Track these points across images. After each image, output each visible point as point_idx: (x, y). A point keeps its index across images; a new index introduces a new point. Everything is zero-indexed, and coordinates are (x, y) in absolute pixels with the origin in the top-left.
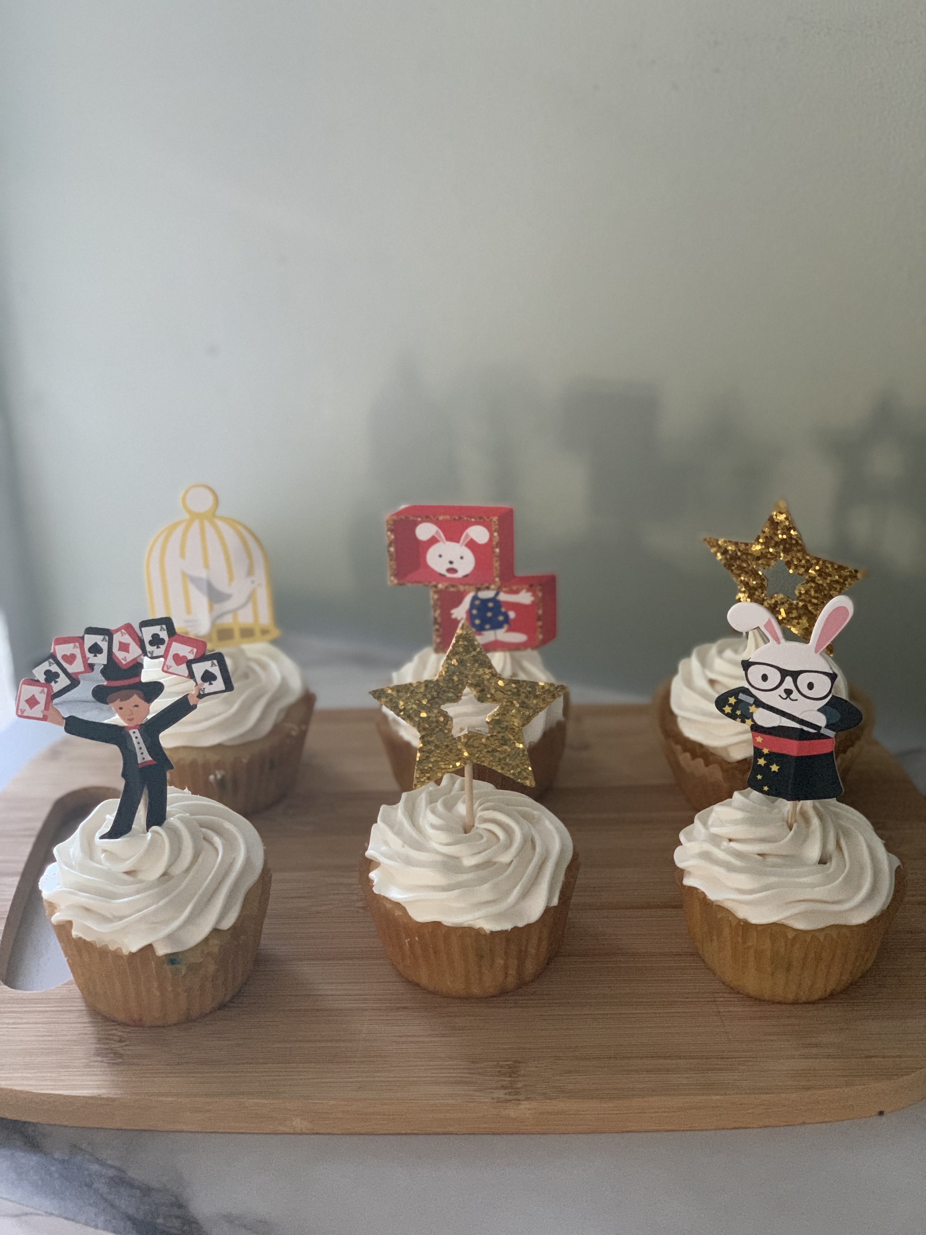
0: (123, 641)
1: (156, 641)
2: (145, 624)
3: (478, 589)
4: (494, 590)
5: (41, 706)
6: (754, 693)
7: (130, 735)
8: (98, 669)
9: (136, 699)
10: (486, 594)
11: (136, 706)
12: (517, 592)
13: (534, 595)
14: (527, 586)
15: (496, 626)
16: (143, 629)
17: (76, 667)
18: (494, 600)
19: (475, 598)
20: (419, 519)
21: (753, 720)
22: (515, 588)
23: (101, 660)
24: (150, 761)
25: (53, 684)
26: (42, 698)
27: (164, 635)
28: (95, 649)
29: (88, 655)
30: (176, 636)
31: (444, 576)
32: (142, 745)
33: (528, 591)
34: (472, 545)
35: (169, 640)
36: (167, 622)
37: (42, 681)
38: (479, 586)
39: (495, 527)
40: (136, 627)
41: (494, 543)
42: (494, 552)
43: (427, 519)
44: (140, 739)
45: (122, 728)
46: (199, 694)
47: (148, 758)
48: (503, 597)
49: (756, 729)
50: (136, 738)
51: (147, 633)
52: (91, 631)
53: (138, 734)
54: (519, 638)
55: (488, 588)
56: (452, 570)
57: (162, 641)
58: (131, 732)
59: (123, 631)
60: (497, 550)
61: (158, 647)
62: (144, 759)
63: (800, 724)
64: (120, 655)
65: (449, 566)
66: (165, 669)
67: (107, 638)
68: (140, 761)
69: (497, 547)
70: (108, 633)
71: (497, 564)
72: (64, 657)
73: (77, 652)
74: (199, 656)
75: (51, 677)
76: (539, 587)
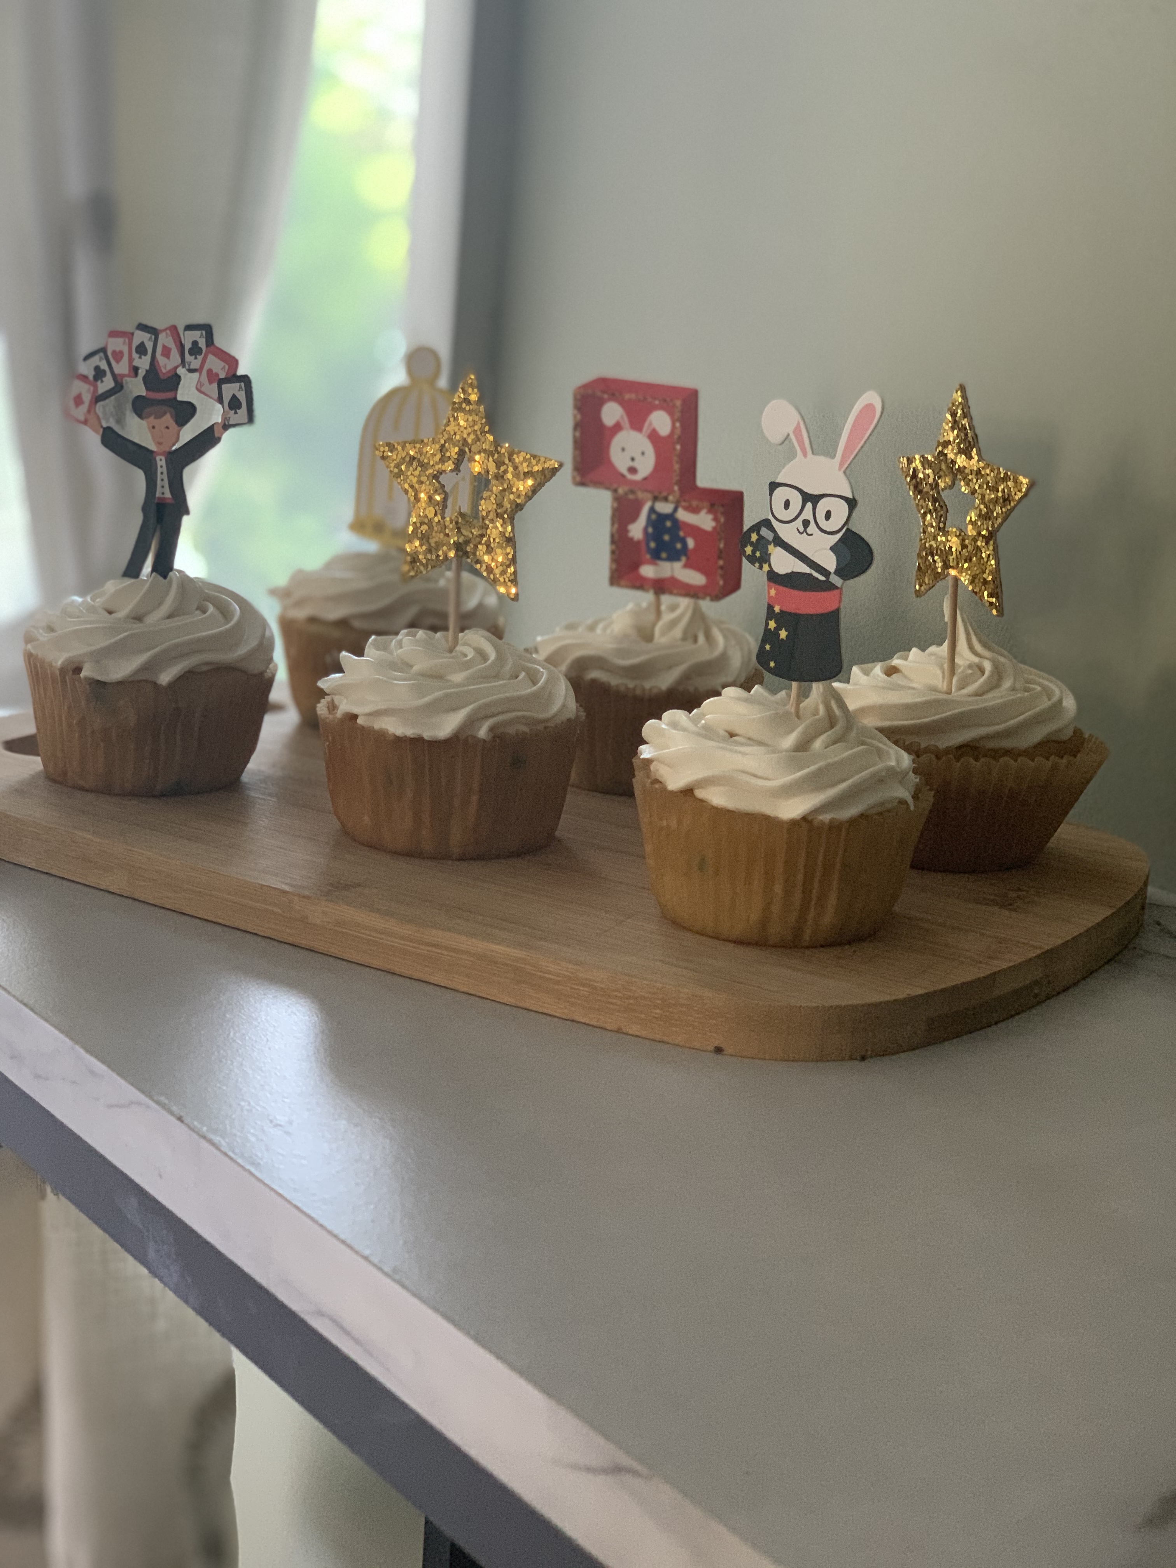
0: (166, 344)
1: (195, 350)
2: (189, 328)
3: (655, 499)
4: (672, 502)
5: (84, 408)
6: (775, 527)
7: (156, 461)
8: (142, 373)
9: (168, 419)
10: (664, 508)
11: (167, 428)
12: (695, 510)
13: (715, 519)
14: (706, 504)
15: (674, 557)
16: (187, 333)
17: (121, 368)
18: (671, 517)
19: (652, 510)
20: (606, 396)
21: (770, 565)
22: (695, 503)
23: (144, 364)
24: (169, 499)
25: (99, 383)
26: (87, 398)
27: (202, 343)
28: (141, 349)
29: (135, 356)
30: (212, 347)
31: (623, 476)
32: (165, 477)
33: (709, 512)
34: (654, 436)
35: (206, 351)
36: (208, 330)
37: (91, 378)
38: (656, 494)
39: (678, 415)
40: (181, 330)
41: (676, 437)
42: (674, 449)
43: (613, 397)
44: (165, 469)
45: (152, 452)
46: (225, 423)
47: (168, 495)
48: (683, 515)
49: (773, 577)
50: (161, 467)
51: (188, 338)
52: (143, 327)
53: (163, 463)
54: (696, 578)
55: (666, 499)
56: (633, 470)
57: (200, 351)
58: (158, 458)
59: (168, 331)
60: (678, 447)
61: (196, 358)
62: (163, 493)
63: (810, 567)
64: (161, 360)
65: (631, 464)
66: (199, 387)
67: (153, 337)
68: (158, 495)
69: (678, 443)
70: (154, 332)
71: (677, 467)
72: (114, 352)
73: (125, 350)
74: (230, 375)
75: (99, 373)
76: (721, 509)
